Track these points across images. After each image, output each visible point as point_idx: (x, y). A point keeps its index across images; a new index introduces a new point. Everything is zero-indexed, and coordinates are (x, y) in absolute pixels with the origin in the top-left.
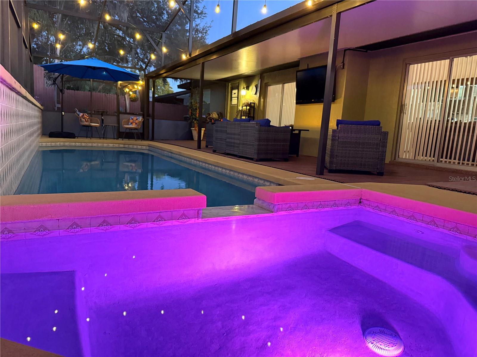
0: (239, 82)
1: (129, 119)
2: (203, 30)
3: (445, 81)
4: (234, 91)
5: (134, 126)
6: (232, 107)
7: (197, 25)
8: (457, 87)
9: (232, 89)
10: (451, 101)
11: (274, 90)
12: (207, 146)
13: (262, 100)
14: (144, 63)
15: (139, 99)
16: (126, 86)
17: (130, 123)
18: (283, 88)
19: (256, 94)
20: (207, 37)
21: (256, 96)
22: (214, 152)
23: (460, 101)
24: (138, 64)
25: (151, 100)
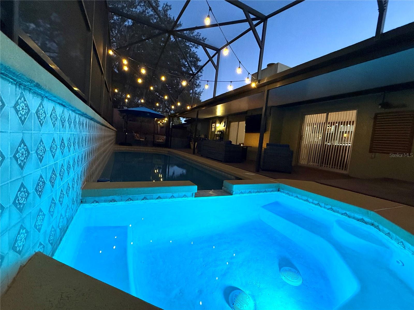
0: (216, 120)
1: (159, 137)
2: (199, 93)
3: (324, 123)
4: (213, 124)
5: (161, 141)
6: (212, 132)
7: (196, 91)
8: (331, 126)
9: (212, 123)
10: (327, 133)
11: (234, 125)
12: (198, 153)
13: (228, 129)
14: (168, 109)
15: (165, 127)
16: (159, 121)
17: (159, 139)
18: (238, 124)
19: (224, 126)
20: (200, 97)
21: (224, 127)
22: (202, 156)
23: (332, 134)
24: (165, 109)
25: (171, 127)
